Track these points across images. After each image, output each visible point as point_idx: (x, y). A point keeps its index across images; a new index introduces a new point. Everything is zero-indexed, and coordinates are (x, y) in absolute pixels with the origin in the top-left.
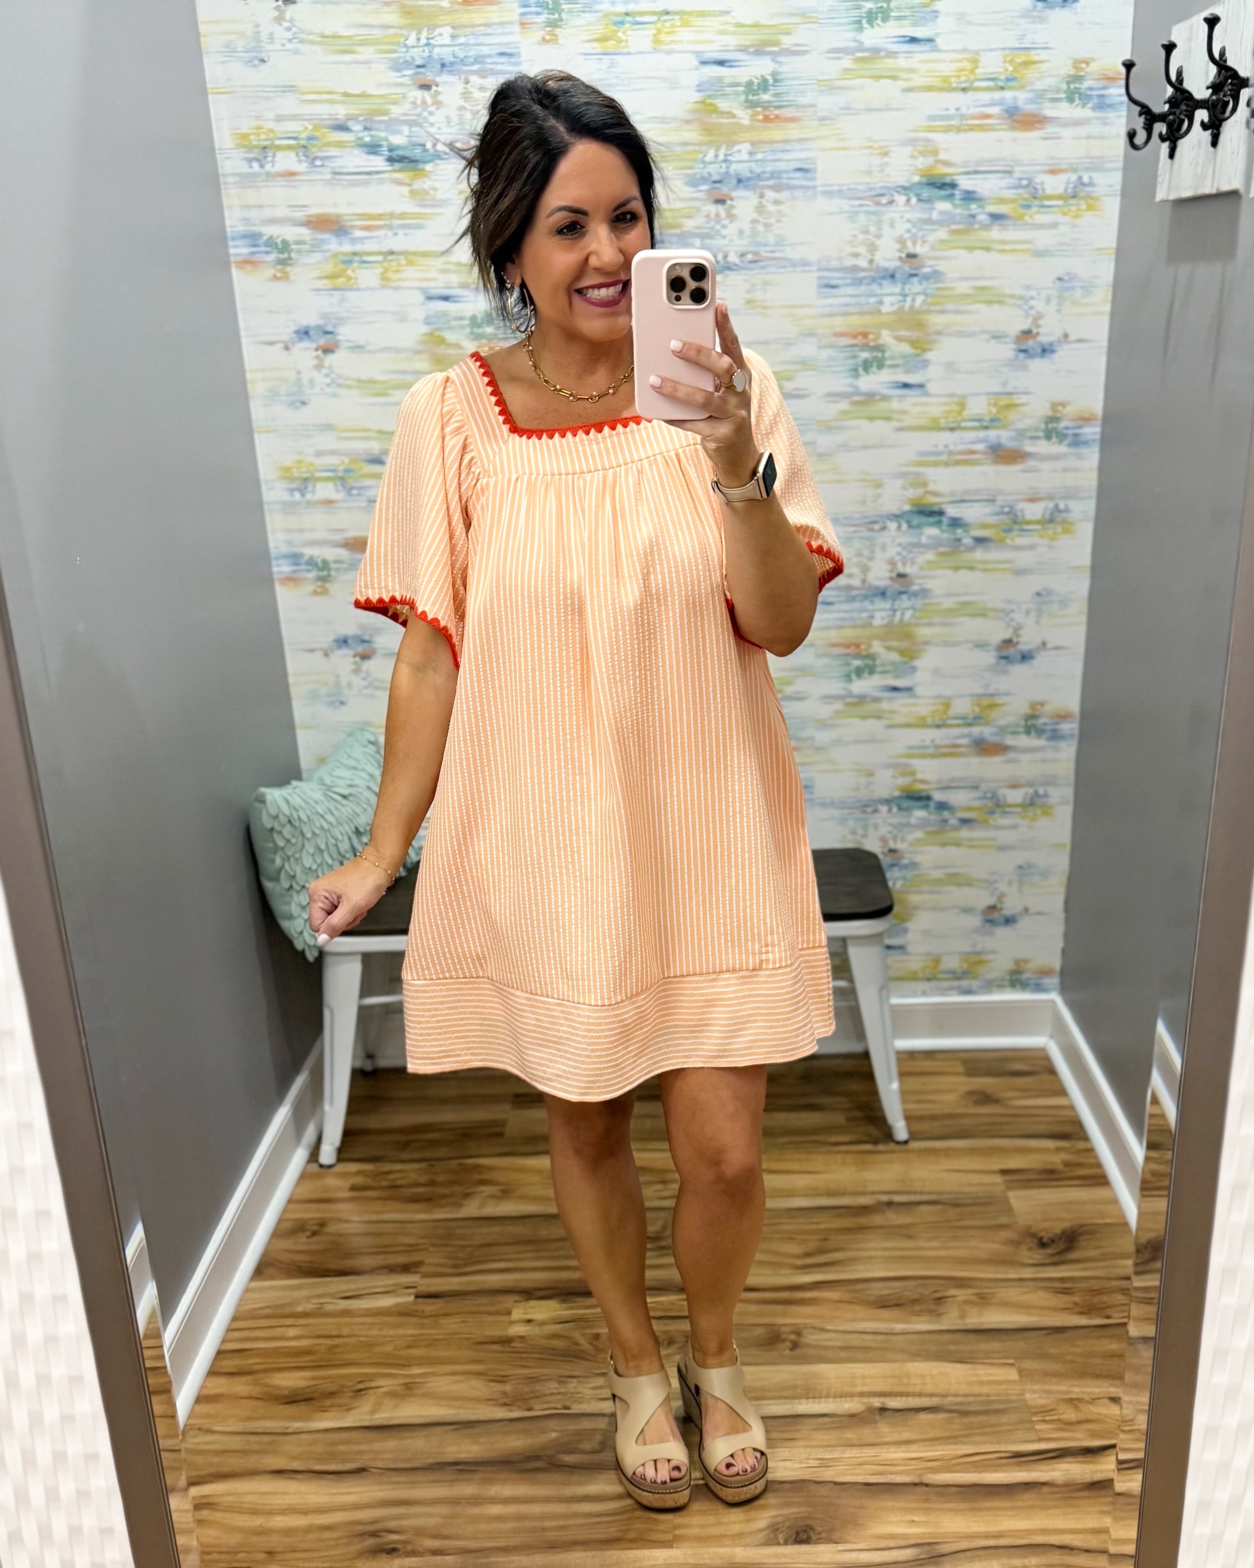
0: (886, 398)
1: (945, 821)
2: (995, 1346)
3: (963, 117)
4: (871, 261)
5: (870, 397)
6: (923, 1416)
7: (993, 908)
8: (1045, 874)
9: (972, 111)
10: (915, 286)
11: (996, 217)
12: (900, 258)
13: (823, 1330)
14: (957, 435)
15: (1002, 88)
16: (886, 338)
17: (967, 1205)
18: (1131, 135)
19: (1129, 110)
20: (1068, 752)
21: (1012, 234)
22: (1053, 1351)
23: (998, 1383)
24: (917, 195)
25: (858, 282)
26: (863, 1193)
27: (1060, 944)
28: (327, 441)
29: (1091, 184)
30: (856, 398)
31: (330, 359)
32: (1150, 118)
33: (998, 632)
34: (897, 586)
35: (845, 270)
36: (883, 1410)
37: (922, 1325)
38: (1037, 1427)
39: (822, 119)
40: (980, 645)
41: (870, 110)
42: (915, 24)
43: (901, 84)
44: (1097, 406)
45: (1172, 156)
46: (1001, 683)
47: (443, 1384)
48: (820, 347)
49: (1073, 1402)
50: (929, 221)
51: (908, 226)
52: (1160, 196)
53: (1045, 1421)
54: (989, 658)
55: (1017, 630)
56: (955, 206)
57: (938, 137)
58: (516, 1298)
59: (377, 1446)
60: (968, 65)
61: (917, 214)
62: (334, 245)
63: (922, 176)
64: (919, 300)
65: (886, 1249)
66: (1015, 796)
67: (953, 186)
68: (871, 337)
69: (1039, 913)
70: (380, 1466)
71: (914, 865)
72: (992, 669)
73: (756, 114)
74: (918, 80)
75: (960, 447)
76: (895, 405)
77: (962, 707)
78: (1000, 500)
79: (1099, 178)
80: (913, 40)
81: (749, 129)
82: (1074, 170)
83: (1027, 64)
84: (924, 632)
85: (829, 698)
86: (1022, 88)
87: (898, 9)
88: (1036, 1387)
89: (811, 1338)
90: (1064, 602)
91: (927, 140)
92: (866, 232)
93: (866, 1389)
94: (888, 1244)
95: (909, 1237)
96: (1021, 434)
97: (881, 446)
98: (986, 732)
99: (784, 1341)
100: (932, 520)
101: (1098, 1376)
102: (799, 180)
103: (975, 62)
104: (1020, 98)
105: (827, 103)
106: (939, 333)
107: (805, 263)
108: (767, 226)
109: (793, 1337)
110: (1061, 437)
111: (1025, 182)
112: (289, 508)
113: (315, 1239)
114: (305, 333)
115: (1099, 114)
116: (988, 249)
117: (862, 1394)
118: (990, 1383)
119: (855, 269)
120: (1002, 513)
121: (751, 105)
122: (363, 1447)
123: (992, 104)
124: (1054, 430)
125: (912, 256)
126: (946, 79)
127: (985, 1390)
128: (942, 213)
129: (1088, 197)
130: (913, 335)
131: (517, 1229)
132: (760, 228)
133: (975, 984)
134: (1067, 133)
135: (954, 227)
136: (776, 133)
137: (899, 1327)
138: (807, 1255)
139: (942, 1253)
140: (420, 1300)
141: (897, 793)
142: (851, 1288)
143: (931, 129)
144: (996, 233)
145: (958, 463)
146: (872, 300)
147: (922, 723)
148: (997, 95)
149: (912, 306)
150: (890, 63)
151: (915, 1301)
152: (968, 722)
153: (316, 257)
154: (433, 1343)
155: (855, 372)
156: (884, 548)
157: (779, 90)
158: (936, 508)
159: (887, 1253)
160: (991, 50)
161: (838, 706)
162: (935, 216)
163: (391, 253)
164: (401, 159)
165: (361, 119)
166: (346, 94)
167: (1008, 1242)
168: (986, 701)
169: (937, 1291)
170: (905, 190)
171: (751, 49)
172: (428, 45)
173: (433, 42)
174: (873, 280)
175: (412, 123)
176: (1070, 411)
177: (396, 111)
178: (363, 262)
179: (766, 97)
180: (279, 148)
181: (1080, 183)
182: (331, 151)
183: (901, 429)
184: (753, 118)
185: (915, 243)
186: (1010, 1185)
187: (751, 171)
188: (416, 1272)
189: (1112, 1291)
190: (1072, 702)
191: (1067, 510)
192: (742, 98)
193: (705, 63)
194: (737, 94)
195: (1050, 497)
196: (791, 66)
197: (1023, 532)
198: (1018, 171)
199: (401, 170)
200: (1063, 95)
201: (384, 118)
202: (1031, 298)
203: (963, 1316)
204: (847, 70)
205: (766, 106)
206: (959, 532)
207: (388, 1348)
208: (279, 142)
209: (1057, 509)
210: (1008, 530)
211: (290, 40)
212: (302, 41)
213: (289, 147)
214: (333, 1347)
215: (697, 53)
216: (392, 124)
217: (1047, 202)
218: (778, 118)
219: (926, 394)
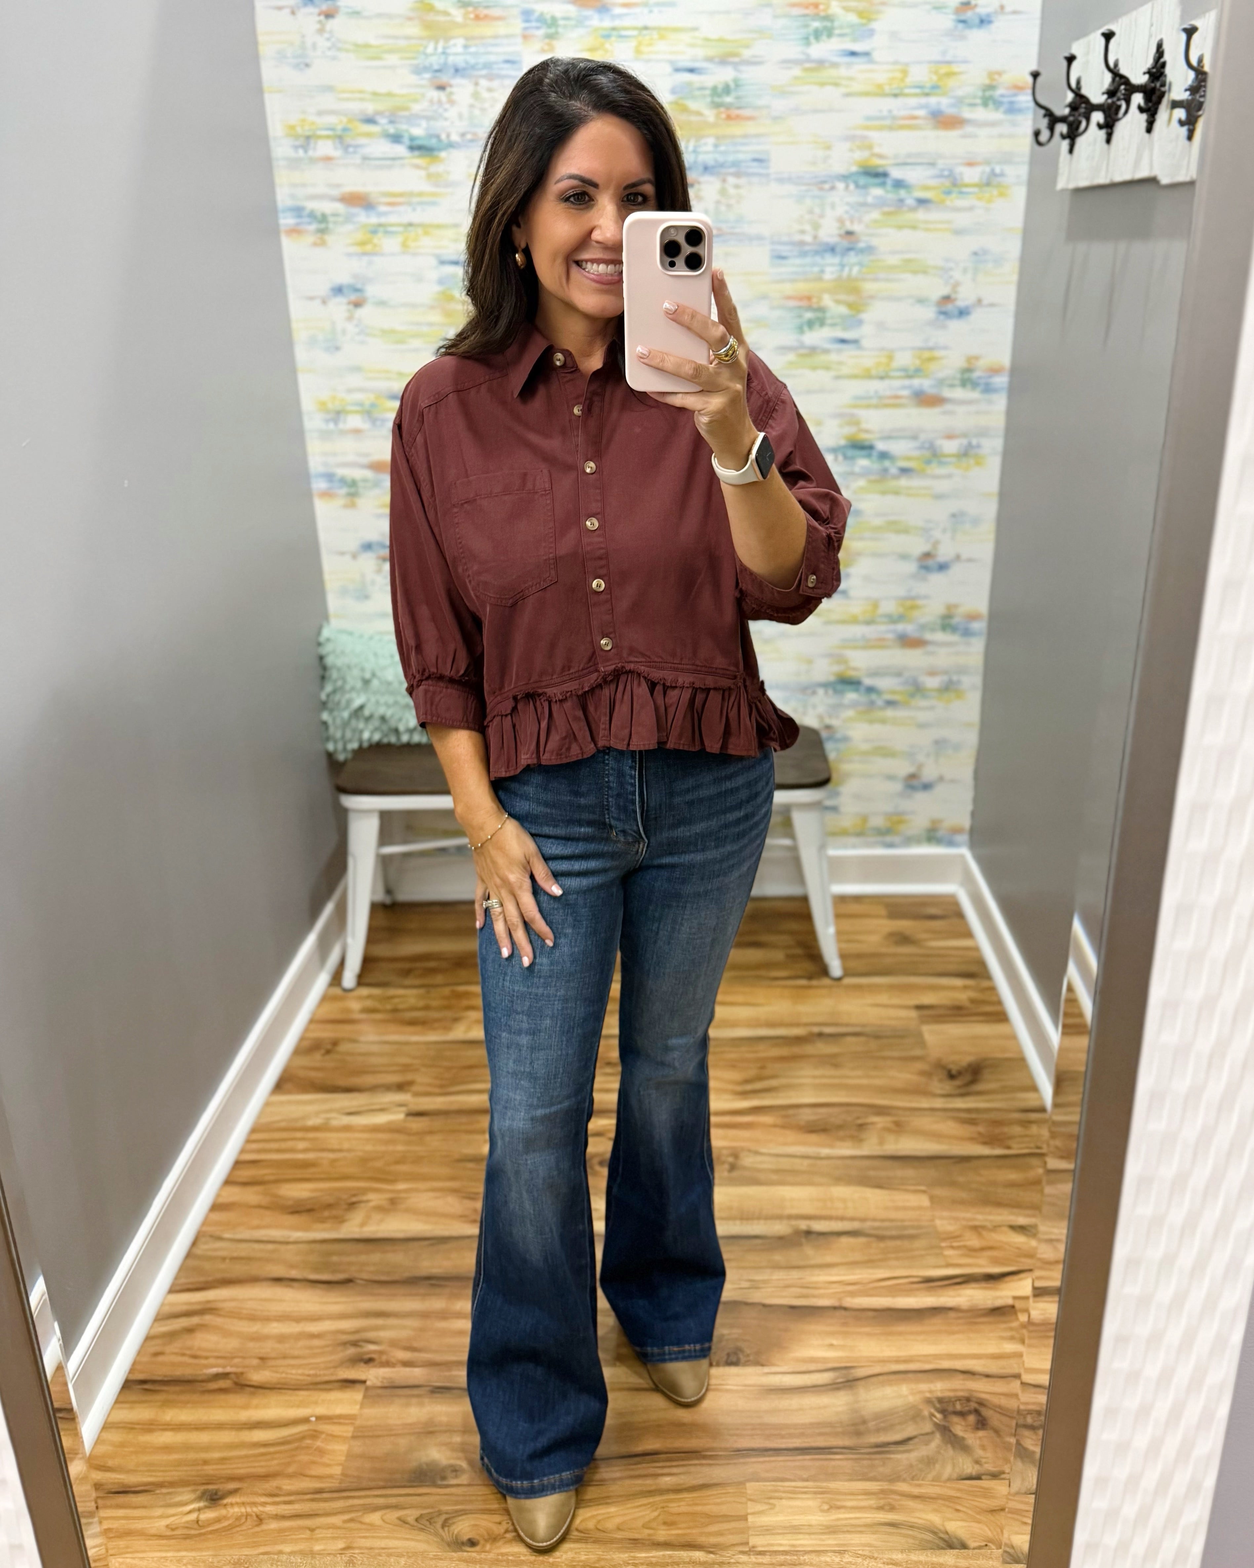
0: (826, 351)
1: (872, 703)
2: (909, 1172)
3: (894, 118)
4: (815, 237)
5: (813, 350)
6: (848, 1239)
7: (913, 777)
8: (957, 747)
9: (903, 113)
10: (852, 258)
11: (922, 202)
12: (840, 236)
13: (757, 1153)
14: (887, 382)
15: (928, 95)
16: (827, 301)
17: (887, 1037)
18: (1037, 134)
19: (1035, 114)
20: (978, 646)
21: (935, 215)
22: (961, 1179)
23: (913, 1209)
24: (856, 183)
25: (804, 254)
26: (798, 1025)
27: (970, 807)
28: (355, 380)
29: (1002, 175)
30: (800, 351)
31: (359, 313)
32: (1053, 120)
33: (919, 547)
35: (793, 244)
36: (809, 1233)
37: (846, 1150)
38: (949, 1252)
39: (775, 118)
40: (904, 557)
41: (816, 111)
42: (855, 40)
43: (843, 90)
44: (1005, 359)
45: (1071, 151)
46: (921, 588)
47: (425, 1200)
48: (773, 308)
49: (977, 1229)
50: (864, 204)
51: (846, 208)
52: (1061, 184)
53: (952, 1248)
54: (911, 567)
55: (936, 544)
56: (887, 192)
57: (874, 135)
59: (363, 1258)
60: (898, 75)
61: (855, 197)
62: (363, 217)
63: (859, 167)
64: (855, 270)
65: (815, 1077)
66: (932, 683)
67: (885, 175)
68: (814, 300)
69: (953, 781)
70: (365, 1276)
71: (845, 739)
72: (914, 576)
73: (722, 113)
74: (857, 87)
75: (888, 393)
76: (834, 357)
77: (889, 607)
78: (923, 437)
79: (1009, 170)
80: (853, 54)
81: (715, 125)
82: (988, 162)
83: (950, 75)
84: (854, 545)
86: (944, 94)
87: (841, 27)
88: (945, 1214)
89: (748, 1161)
90: (975, 522)
91: (864, 138)
92: (811, 212)
93: (794, 1212)
94: (818, 1072)
95: (836, 1066)
96: (941, 382)
97: (820, 391)
98: (909, 628)
99: (723, 1163)
100: (864, 452)
101: (999, 1204)
102: (755, 168)
103: (905, 73)
104: (943, 102)
105: (779, 105)
106: (872, 297)
107: (760, 238)
108: (728, 207)
109: (731, 1159)
110: (974, 384)
111: (946, 173)
112: (325, 435)
113: (327, 1057)
114: (339, 290)
115: (1009, 117)
116: (914, 228)
117: (790, 1217)
118: (904, 1208)
119: (802, 243)
120: (921, 448)
121: (717, 106)
122: (352, 1259)
123: (921, 107)
124: (969, 379)
125: (849, 233)
126: (880, 86)
127: (901, 1215)
128: (875, 197)
129: (999, 185)
130: (851, 298)
132: (723, 208)
133: (897, 839)
134: (983, 132)
135: (887, 209)
136: (737, 129)
137: (825, 1151)
138: (747, 1081)
139: (864, 1081)
140: (410, 1118)
141: (832, 678)
142: (784, 1113)
143: (867, 128)
144: (921, 215)
145: (886, 406)
146: (816, 269)
147: (854, 620)
148: (923, 100)
149: (849, 276)
150: (833, 72)
151: (840, 1127)
152: (893, 620)
153: (349, 227)
154: (418, 1160)
155: (800, 330)
157: (740, 94)
158: (867, 443)
159: (818, 1081)
160: (919, 63)
162: (870, 200)
163: (410, 225)
164: (420, 148)
165: (387, 114)
166: (375, 94)
167: (922, 1073)
168: (909, 603)
169: (858, 1118)
170: (845, 178)
171: (717, 60)
172: (444, 53)
173: (448, 51)
174: (817, 253)
175: (428, 118)
176: (982, 363)
177: (416, 108)
178: (386, 232)
179: (728, 99)
180: (320, 137)
181: (993, 173)
182: (362, 141)
183: (838, 377)
184: (717, 116)
185: (852, 222)
186: (924, 1020)
187: (716, 161)
188: (406, 1091)
189: (1011, 1123)
190: (981, 605)
191: (979, 446)
192: (709, 99)
193: (677, 70)
194: (704, 96)
195: (964, 435)
196: (749, 74)
197: (941, 463)
198: (941, 163)
199: (420, 156)
200: (978, 101)
201: (406, 113)
202: (951, 269)
203: (881, 1142)
204: (796, 78)
205: (728, 107)
206: (887, 463)
207: (379, 1164)
208: (319, 133)
209: (970, 445)
210: (928, 462)
211: (329, 49)
212: (339, 49)
213: (328, 137)
214: (334, 1161)
215: (671, 62)
216: (413, 119)
217: (965, 190)
218: (738, 117)
219: (860, 348)
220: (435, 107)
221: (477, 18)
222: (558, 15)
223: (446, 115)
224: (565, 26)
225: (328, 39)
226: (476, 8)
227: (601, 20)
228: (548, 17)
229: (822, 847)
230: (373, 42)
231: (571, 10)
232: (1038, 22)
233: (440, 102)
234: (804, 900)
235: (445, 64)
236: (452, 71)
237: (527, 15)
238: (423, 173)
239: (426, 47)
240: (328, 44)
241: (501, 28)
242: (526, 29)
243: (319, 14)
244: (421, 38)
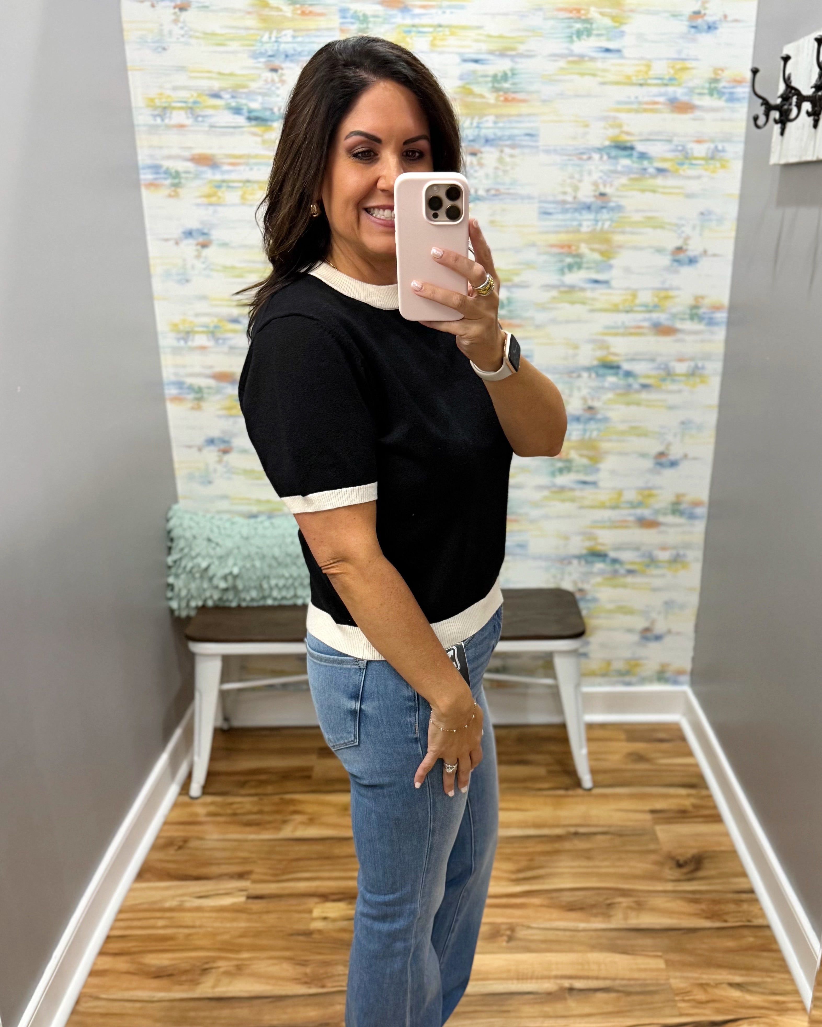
0: (582, 289)
1: (616, 572)
2: (648, 941)
3: (640, 103)
4: (575, 198)
5: (572, 288)
6: (600, 995)
7: (647, 630)
8: (682, 607)
9: (646, 99)
10: (605, 215)
11: (661, 171)
12: (595, 196)
13: (529, 927)
14: (631, 316)
15: (666, 85)
16: (584, 249)
17: (628, 835)
18: (755, 118)
19: (753, 102)
20: (699, 527)
21: (670, 182)
22: (689, 946)
23: (652, 970)
24: (608, 154)
25: (565, 211)
26: (558, 826)
27: (691, 654)
28: (202, 307)
29: (723, 151)
30: (563, 289)
31: (206, 252)
32: (768, 108)
33: (655, 447)
34: (587, 415)
35: (557, 202)
36: (571, 990)
37: (598, 924)
38: (680, 1006)
39: (544, 101)
40: (643, 455)
41: (577, 96)
42: (609, 40)
43: (599, 79)
44: (724, 298)
45: (782, 133)
46: (656, 480)
47: (263, 966)
48: (539, 254)
49: (703, 986)
50: (615, 172)
51: (601, 174)
52: (773, 161)
53: (684, 1001)
54: (649, 464)
55: (669, 445)
56: (633, 162)
57: (623, 116)
58: (316, 900)
60: (643, 68)
61: (607, 166)
62: (210, 175)
63: (612, 141)
64: (607, 224)
65: (572, 867)
66: (664, 556)
67: (632, 148)
68: (573, 248)
69: (678, 634)
71: (595, 600)
72: (651, 471)
73: (500, 96)
74: (610, 77)
75: (633, 324)
76: (589, 294)
77: (631, 495)
78: (659, 360)
79: (728, 147)
80: (608, 50)
81: (494, 106)
82: (712, 141)
83: (683, 69)
84: (605, 446)
85: (540, 488)
86: (679, 85)
87: (598, 29)
88: (678, 974)
89: (522, 933)
90: (700, 428)
91: (615, 118)
92: (572, 177)
93: (559, 973)
94: (574, 864)
95: (589, 858)
96: (674, 316)
97: (578, 321)
98: (646, 513)
99: (502, 935)
100: (612, 371)
101: (720, 966)
102: (527, 141)
103: (649, 67)
104: (678, 92)
105: (547, 90)
106: (620, 247)
107: (530, 197)
108: (505, 172)
109: (509, 932)
110: (701, 319)
111: (680, 148)
112: (176, 351)
113: (179, 852)
114: (189, 234)
115: (730, 105)
116: (654, 191)
117: (556, 977)
118: (645, 970)
119: (564, 202)
120: (658, 368)
121: (496, 90)
123: (661, 95)
124: (696, 314)
125: (602, 195)
126: (629, 77)
127: (643, 975)
128: (623, 166)
129: (721, 159)
130: (603, 247)
131: (318, 848)
132: (500, 173)
133: (634, 679)
134: (708, 116)
135: (633, 176)
136: (513, 110)
137: (582, 925)
138: (519, 871)
139: (612, 870)
140: (250, 901)
141: (584, 552)
142: (549, 895)
143: (618, 111)
144: (660, 181)
145: (631, 334)
146: (575, 223)
147: (602, 506)
148: (663, 89)
149: (602, 229)
150: (591, 65)
151: (593, 906)
152: (633, 505)
153: (198, 182)
154: (258, 934)
155: (562, 271)
156: (579, 389)
157: (516, 80)
158: (615, 364)
159: (574, 870)
160: (660, 59)
161: (546, 493)
162: (619, 168)
163: (248, 181)
164: (256, 119)
165: (230, 90)
166: (220, 74)
167: (656, 863)
168: (646, 492)
169: (607, 899)
170: (600, 150)
171: (497, 53)
172: (276, 42)
173: (280, 40)
174: (576, 210)
175: (264, 95)
176: (707, 302)
177: (254, 86)
178: (229, 187)
179: (506, 85)
180: (174, 108)
181: (716, 149)
182: (209, 112)
183: (592, 311)
184: (497, 99)
185: (605, 185)
186: (657, 822)
187: (495, 134)
188: (247, 879)
189: (727, 902)
190: (704, 495)
191: (703, 368)
192: (490, 85)
193: (465, 61)
194: (486, 82)
195: (692, 359)
196: (523, 65)
197: (673, 381)
198: (676, 140)
199: (256, 126)
200: (706, 91)
201: (245, 90)
202: (683, 225)
203: (626, 918)
204: (562, 69)
205: (506, 91)
206: (631, 380)
207: (226, 937)
208: (174, 105)
209: (696, 367)
210: (663, 380)
211: (183, 36)
212: (191, 37)
213: (181, 108)
214: (190, 935)
215: (460, 54)
216: (250, 95)
217: (694, 162)
218: (514, 100)
219: (610, 287)
220: (269, 86)
221: (303, 13)
222: (369, 13)
223: (278, 92)
224: (375, 23)
225: (182, 28)
226: (302, 5)
227: (404, 18)
228: (361, 14)
229: (578, 685)
230: (219, 31)
231: (379, 9)
232: (753, 29)
233: (273, 81)
234: (563, 726)
235: (278, 50)
236: (283, 56)
237: (343, 12)
238: (259, 139)
239: (262, 37)
240: (182, 32)
241: (322, 23)
242: (342, 23)
243: (175, 8)
244: (258, 29)
